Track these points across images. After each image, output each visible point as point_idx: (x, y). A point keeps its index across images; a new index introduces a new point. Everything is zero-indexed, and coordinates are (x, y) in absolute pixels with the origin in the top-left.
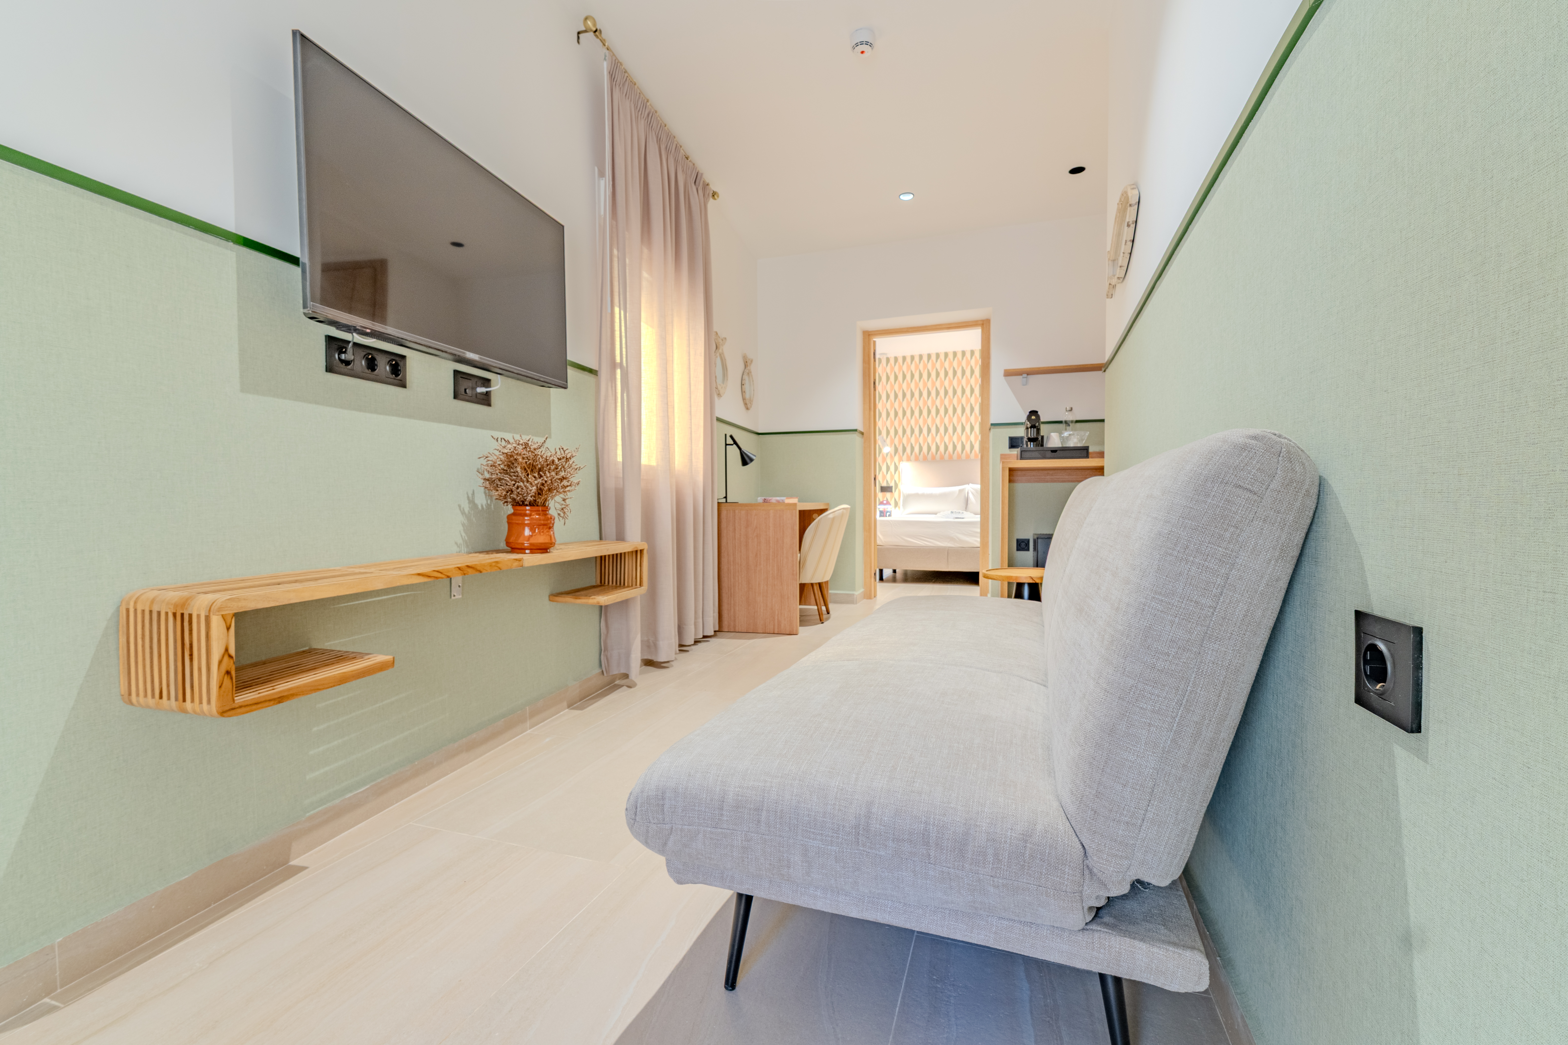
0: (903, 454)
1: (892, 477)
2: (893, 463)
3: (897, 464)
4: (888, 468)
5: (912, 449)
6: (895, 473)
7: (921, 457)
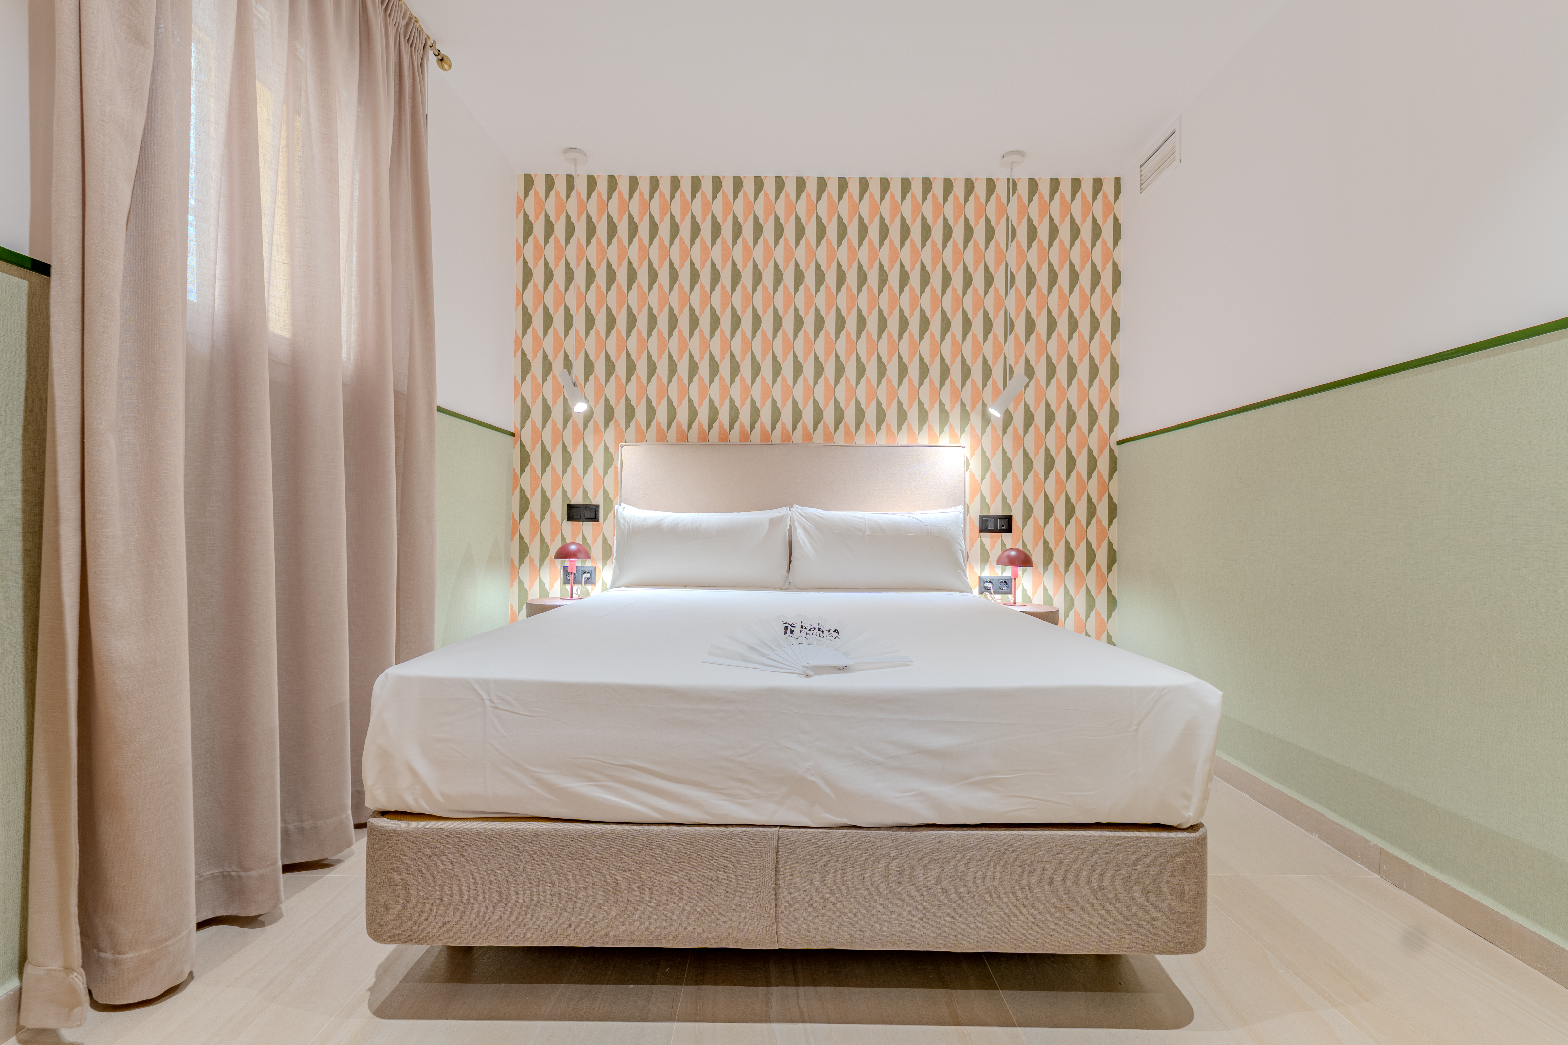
0: (627, 425)
1: (599, 482)
2: (601, 447)
3: (612, 450)
4: (588, 459)
5: (651, 411)
6: (606, 473)
7: (693, 434)
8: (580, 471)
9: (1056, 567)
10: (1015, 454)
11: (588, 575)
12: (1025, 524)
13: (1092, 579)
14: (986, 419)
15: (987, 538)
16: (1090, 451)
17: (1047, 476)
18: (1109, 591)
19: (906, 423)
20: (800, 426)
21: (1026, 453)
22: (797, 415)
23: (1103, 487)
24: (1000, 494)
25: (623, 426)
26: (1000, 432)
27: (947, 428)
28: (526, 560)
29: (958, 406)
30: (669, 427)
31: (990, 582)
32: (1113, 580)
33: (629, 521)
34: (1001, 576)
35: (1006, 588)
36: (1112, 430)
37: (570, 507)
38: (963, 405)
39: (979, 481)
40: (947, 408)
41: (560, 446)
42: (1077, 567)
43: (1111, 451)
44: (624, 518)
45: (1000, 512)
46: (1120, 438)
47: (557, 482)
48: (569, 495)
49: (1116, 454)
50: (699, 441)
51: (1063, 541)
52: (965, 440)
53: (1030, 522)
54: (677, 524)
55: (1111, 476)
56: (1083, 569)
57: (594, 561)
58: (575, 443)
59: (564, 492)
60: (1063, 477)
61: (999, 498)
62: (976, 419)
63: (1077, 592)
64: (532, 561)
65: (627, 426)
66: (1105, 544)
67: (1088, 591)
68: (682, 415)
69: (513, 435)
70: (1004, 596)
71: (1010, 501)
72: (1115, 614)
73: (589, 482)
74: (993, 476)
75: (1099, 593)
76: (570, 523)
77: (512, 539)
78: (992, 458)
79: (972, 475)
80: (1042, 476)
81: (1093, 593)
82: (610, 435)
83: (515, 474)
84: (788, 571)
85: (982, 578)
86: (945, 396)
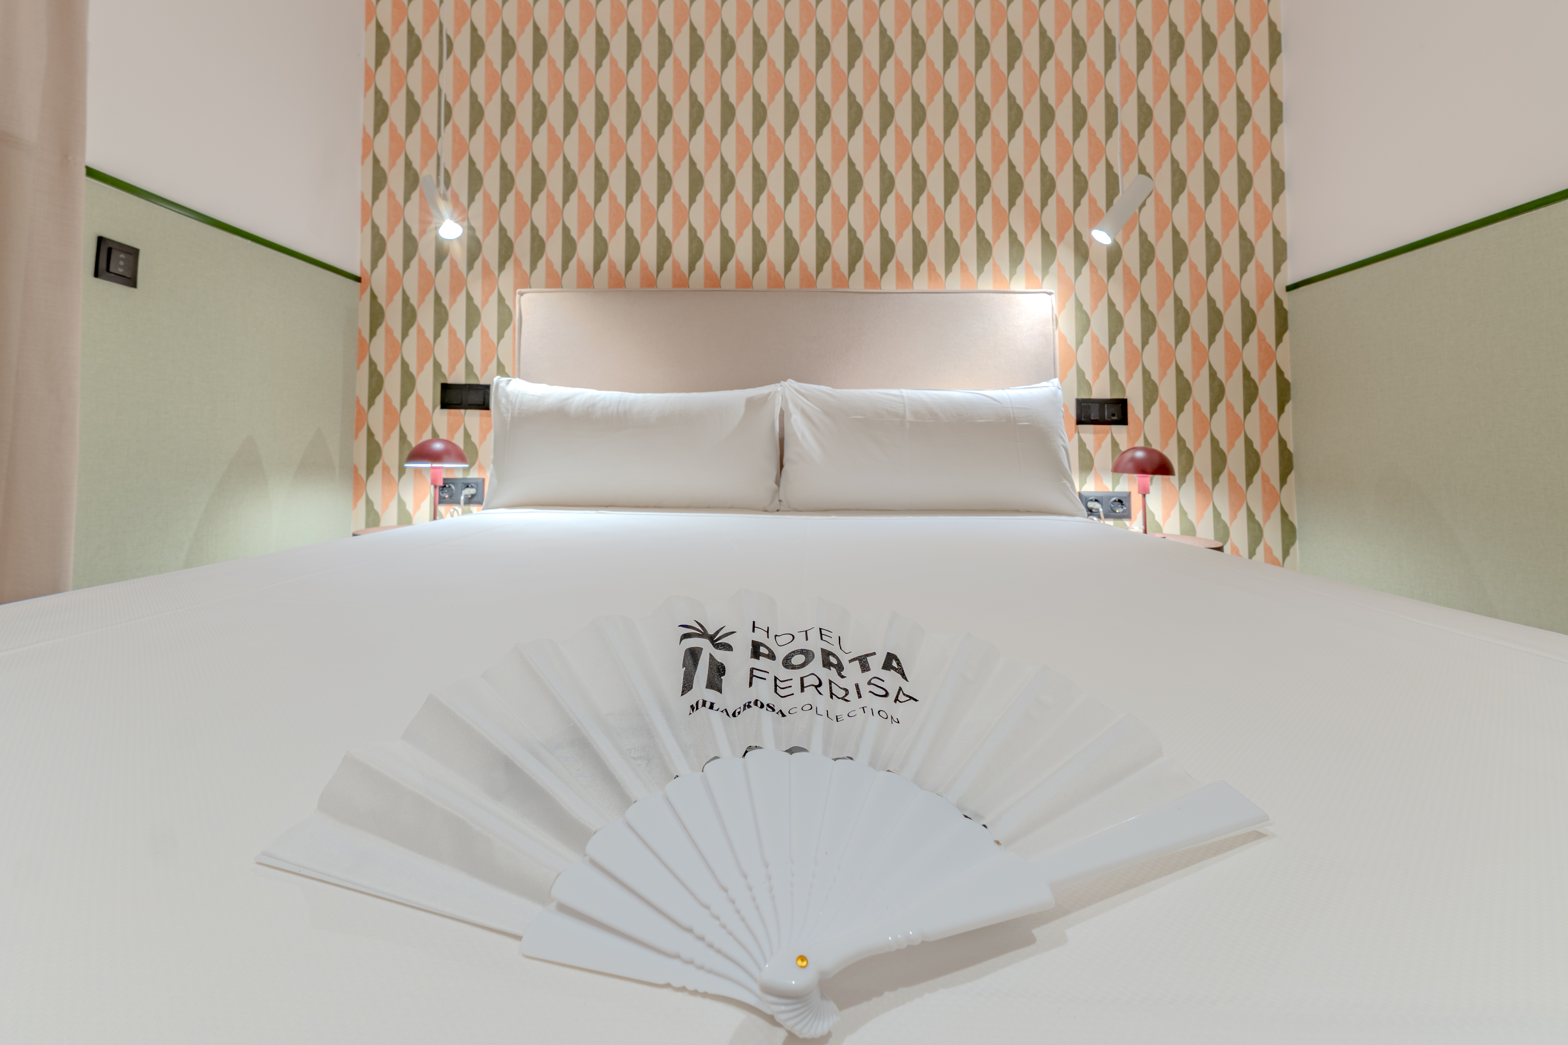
1: (490, 350)
3: (508, 301)
6: (500, 336)
8: (461, 334)
9: (1199, 478)
10: (1128, 307)
11: (472, 491)
12: (1147, 412)
13: (1255, 496)
14: (1082, 251)
15: (1089, 433)
16: (1245, 302)
17: (1178, 339)
18: (1284, 514)
19: (958, 262)
20: (796, 266)
21: (1144, 306)
22: (792, 249)
23: (1267, 356)
24: (1107, 367)
25: (526, 266)
26: (1103, 274)
27: (1021, 268)
28: (378, 469)
29: (1037, 235)
30: (597, 267)
31: (1096, 500)
32: (1289, 495)
33: (514, 401)
34: (1113, 492)
35: (1121, 510)
36: (1277, 269)
37: (445, 387)
38: (1045, 234)
39: (1074, 347)
40: (1021, 238)
41: (430, 298)
42: (1232, 478)
43: (1278, 302)
44: (507, 396)
45: (1107, 395)
46: (1290, 281)
47: (426, 351)
48: (445, 369)
49: (1286, 306)
50: (642, 286)
51: (1208, 437)
52: (1050, 284)
53: (1155, 408)
54: (594, 405)
55: (1279, 339)
56: (1242, 481)
57: (481, 468)
58: (454, 292)
59: (437, 366)
60: (1204, 340)
61: (1105, 373)
62: (1065, 255)
63: (1234, 517)
64: (386, 469)
65: (533, 266)
66: (1274, 443)
67: (1251, 515)
68: (617, 250)
69: (358, 279)
70: (1119, 522)
71: (1122, 377)
72: (1296, 549)
73: (474, 350)
74: (1095, 339)
75: (1267, 517)
76: (446, 411)
77: (356, 437)
78: (1093, 311)
79: (1062, 338)
80: (1171, 339)
81: (1259, 517)
82: (506, 280)
83: (361, 340)
84: (778, 482)
85: (1082, 493)
86: (1018, 220)
